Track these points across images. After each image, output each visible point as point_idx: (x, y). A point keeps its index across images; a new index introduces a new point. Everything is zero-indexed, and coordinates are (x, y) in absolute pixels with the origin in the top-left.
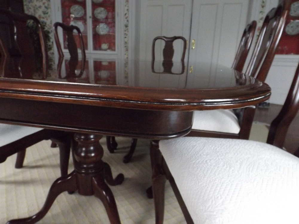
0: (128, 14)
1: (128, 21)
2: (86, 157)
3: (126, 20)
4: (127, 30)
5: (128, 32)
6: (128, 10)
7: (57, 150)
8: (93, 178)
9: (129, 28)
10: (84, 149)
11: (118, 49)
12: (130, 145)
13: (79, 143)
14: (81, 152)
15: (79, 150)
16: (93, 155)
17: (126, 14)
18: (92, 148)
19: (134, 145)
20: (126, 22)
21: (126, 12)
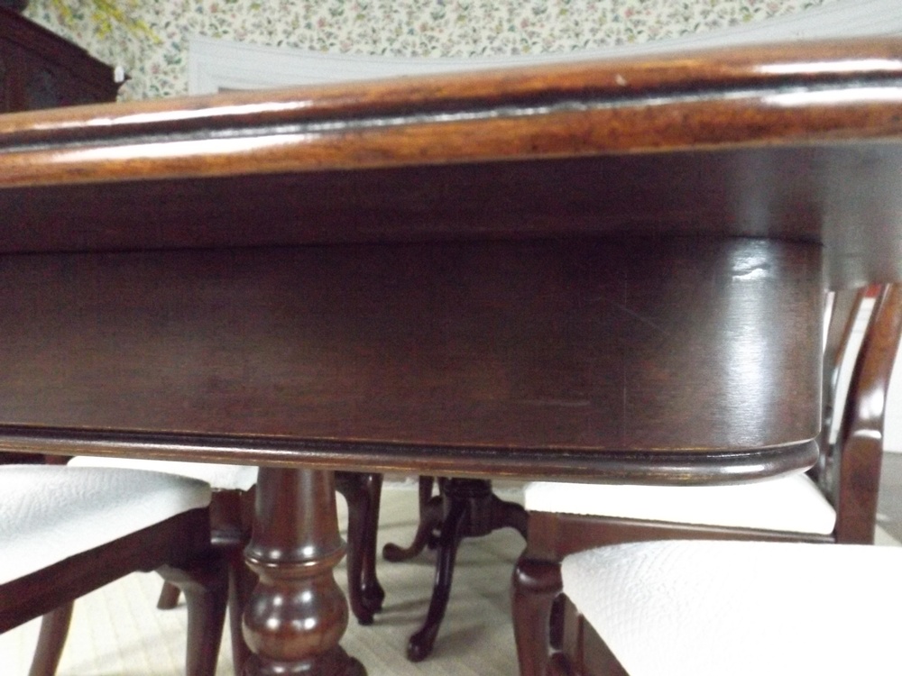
2: (286, 632)
7: (179, 618)
10: (278, 601)
12: (428, 594)
13: (263, 579)
14: (267, 615)
15: (261, 607)
16: (310, 623)
18: (307, 597)
19: (441, 595)
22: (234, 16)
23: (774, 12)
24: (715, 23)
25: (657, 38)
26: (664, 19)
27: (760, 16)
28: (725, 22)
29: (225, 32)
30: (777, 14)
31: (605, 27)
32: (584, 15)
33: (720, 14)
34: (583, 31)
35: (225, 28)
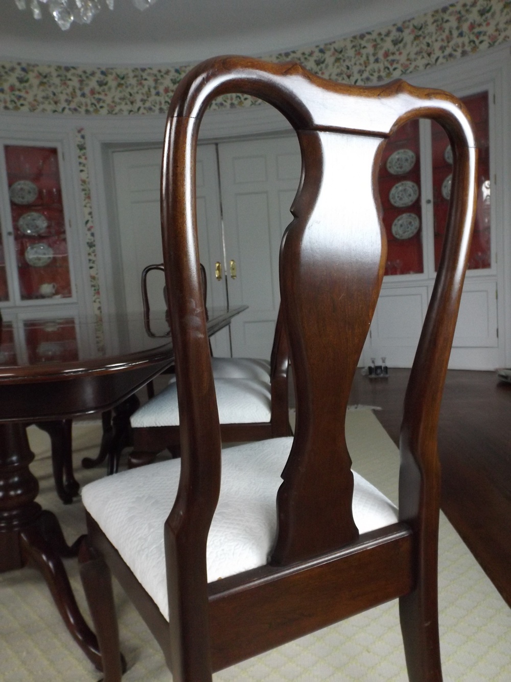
0: (92, 222)
1: (93, 235)
2: (8, 497)
3: (89, 233)
4: (94, 252)
5: (95, 255)
6: (90, 213)
8: (22, 535)
9: (98, 248)
10: (1, 483)
11: (77, 292)
17: (87, 222)
20: (89, 236)
21: (88, 217)
22: (27, 92)
23: (494, 42)
24: (451, 55)
25: (408, 71)
26: (412, 56)
27: (484, 46)
28: (458, 54)
29: (22, 105)
30: (496, 44)
31: (368, 68)
32: (353, 61)
33: (454, 48)
34: (353, 73)
35: (22, 102)
